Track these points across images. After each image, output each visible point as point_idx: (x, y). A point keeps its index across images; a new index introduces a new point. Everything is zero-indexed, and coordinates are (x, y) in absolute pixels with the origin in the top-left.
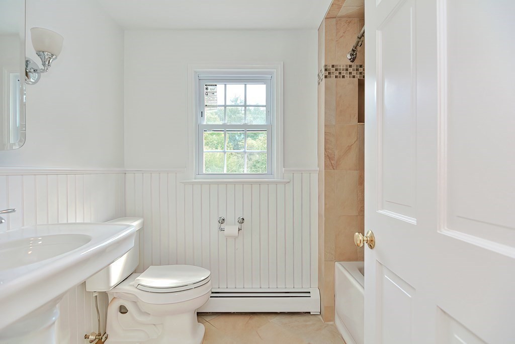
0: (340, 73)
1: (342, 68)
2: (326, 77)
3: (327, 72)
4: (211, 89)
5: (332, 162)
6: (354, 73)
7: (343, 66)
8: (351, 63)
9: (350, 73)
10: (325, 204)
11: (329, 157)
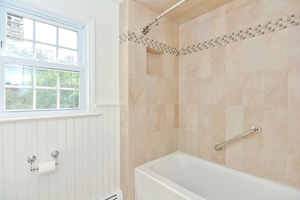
0: (137, 39)
1: (138, 36)
2: (129, 39)
3: (130, 36)
4: (15, 20)
5: (133, 99)
6: (145, 42)
7: (139, 35)
8: (143, 35)
9: (143, 41)
10: (129, 129)
11: (131, 96)
